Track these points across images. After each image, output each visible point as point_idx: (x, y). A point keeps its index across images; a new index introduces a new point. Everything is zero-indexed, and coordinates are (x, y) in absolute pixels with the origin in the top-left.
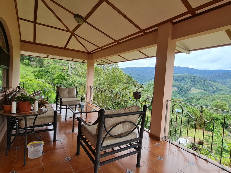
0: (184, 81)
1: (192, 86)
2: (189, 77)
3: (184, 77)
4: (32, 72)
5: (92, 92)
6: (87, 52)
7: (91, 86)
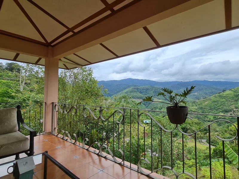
0: (148, 93)
1: (154, 97)
2: (151, 88)
3: (147, 89)
5: (56, 112)
6: (44, 41)
7: (53, 103)
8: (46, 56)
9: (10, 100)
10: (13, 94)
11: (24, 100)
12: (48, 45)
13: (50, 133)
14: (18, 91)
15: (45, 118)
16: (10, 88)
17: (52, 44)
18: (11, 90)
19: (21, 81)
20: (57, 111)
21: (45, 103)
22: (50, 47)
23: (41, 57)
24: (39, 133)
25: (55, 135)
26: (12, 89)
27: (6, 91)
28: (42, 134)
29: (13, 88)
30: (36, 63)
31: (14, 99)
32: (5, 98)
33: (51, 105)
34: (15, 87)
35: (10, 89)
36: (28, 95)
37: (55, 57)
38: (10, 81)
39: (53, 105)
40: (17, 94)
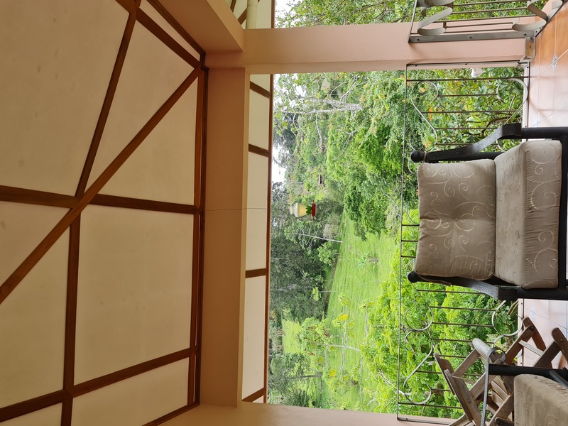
4: (359, 238)
5: (448, 30)
6: (195, 85)
7: (411, 41)
8: (240, 71)
9: (392, 138)
10: (373, 130)
11: (395, 99)
12: (202, 71)
13: (532, 42)
14: (363, 118)
15: (466, 63)
16: (350, 139)
17: (197, 56)
18: (360, 137)
19: (326, 111)
20: (445, 26)
21: (408, 65)
22: (208, 63)
23: (247, 85)
24: (520, 81)
25: (544, 27)
26: (355, 134)
27: (362, 147)
28: (526, 70)
29: (350, 131)
30: (269, 94)
31: (389, 127)
32: (385, 151)
33: (419, 46)
34: (349, 126)
35: (357, 138)
36: (376, 90)
37: (240, 44)
38: (327, 136)
39: (419, 41)
40: (373, 120)
